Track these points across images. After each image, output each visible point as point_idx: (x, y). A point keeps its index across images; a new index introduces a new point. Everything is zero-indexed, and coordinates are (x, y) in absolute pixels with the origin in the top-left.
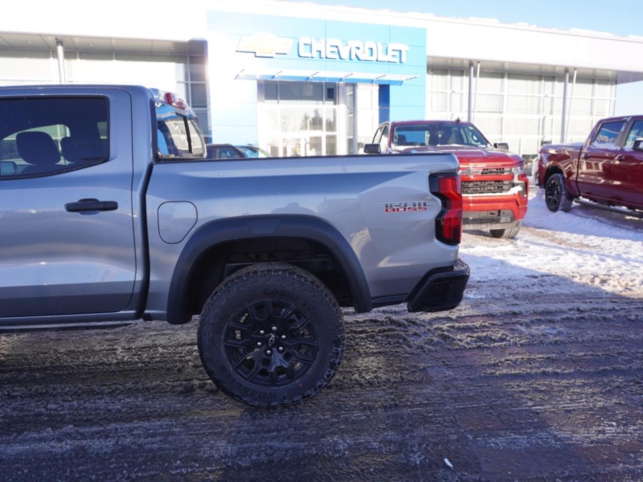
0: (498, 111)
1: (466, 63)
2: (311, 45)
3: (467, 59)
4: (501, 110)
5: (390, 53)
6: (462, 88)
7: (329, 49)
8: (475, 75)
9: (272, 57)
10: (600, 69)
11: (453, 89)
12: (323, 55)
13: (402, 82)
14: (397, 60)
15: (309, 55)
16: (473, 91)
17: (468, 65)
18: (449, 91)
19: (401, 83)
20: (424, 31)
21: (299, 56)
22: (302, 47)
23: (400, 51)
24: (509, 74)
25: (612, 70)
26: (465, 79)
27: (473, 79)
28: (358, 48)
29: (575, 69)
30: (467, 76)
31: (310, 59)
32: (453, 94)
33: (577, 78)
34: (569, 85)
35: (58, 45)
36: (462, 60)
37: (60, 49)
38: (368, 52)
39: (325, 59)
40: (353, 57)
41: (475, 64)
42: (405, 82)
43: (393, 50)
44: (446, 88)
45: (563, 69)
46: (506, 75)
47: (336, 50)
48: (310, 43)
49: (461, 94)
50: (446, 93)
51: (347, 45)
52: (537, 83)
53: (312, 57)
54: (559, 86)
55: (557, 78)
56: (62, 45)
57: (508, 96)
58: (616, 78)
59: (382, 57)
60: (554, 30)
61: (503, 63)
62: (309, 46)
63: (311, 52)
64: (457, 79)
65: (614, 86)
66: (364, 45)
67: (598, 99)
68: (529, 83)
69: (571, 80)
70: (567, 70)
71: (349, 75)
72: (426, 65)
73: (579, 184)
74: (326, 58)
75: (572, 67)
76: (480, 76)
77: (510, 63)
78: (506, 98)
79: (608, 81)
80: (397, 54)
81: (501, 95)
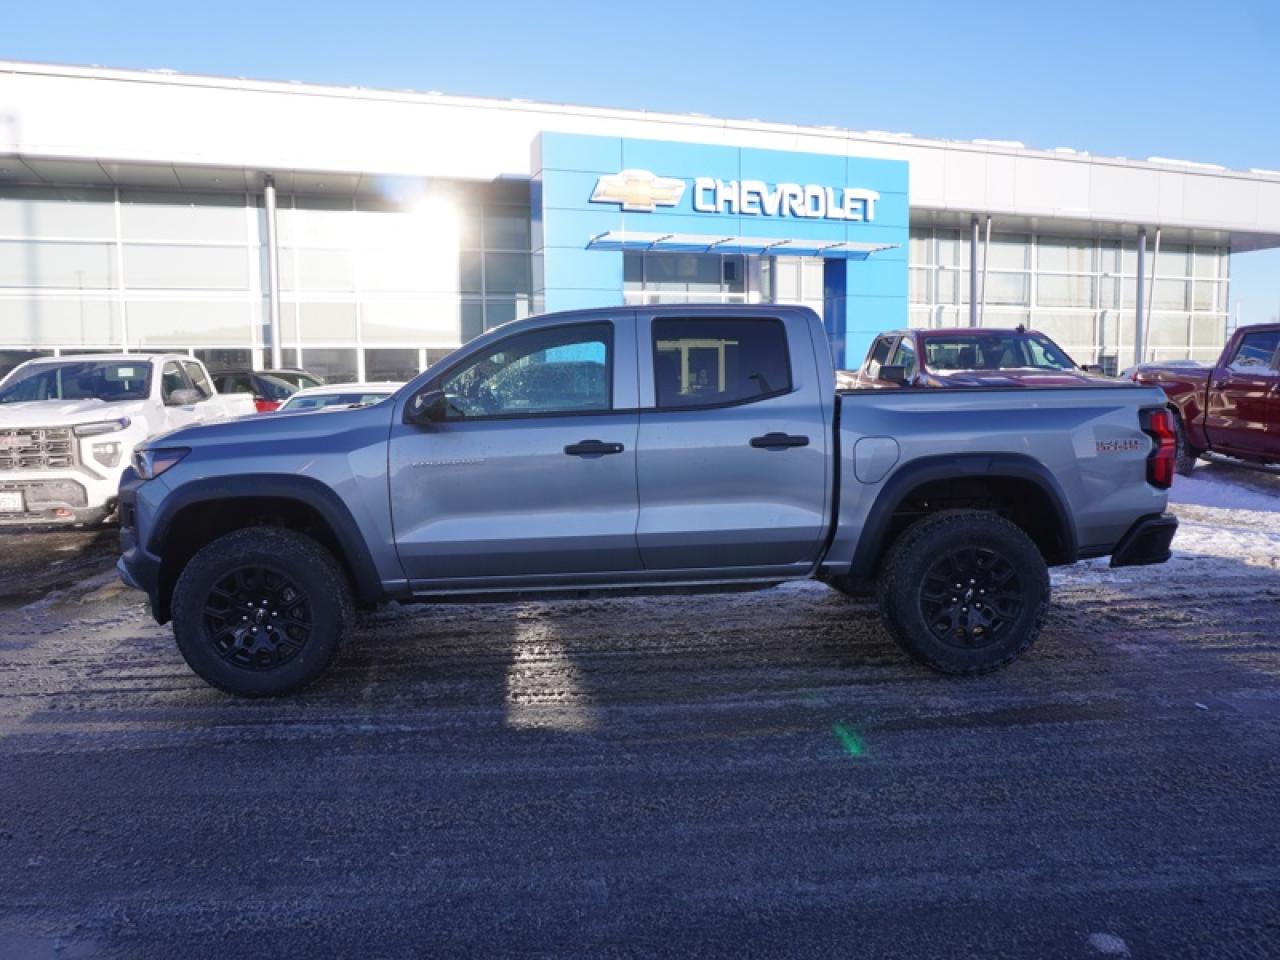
0: (1020, 301)
1: (965, 219)
2: (715, 191)
3: (965, 212)
4: (1026, 300)
5: (848, 204)
6: (956, 262)
7: (746, 198)
8: (982, 237)
9: (649, 212)
10: (1199, 229)
11: (941, 264)
12: (735, 208)
13: (868, 254)
14: (860, 217)
15: (712, 208)
16: (979, 267)
17: (968, 222)
18: (934, 267)
19: (864, 256)
20: (906, 164)
21: (695, 209)
22: (699, 194)
23: (865, 201)
24: (1039, 237)
25: (1221, 231)
26: (964, 247)
27: (980, 247)
28: (794, 197)
29: (1158, 228)
30: (965, 239)
31: (713, 214)
32: (941, 273)
33: (1161, 244)
34: (1148, 257)
35: (266, 186)
36: (956, 213)
37: (270, 192)
38: (809, 202)
39: (737, 215)
40: (786, 211)
41: (982, 219)
43: (853, 199)
44: (929, 262)
45: (1136, 228)
46: (1034, 239)
47: (756, 199)
48: (712, 186)
49: (956, 273)
50: (929, 271)
51: (775, 191)
52: (1088, 252)
53: (716, 212)
54: (1128, 257)
55: (1123, 245)
56: (273, 186)
57: (1038, 275)
58: (1229, 242)
59: (835, 212)
60: (1121, 160)
61: (1028, 218)
62: (711, 193)
63: (715, 203)
64: (947, 246)
65: (1225, 258)
66: (804, 191)
67: (1197, 281)
68: (1072, 252)
69: (1150, 246)
70: (1142, 230)
71: (780, 244)
72: (907, 225)
73: (1207, 430)
74: (741, 213)
75: (1151, 225)
76: (993, 240)
77: (1041, 218)
78: (1034, 278)
79: (1215, 248)
80: (859, 205)
81: (1024, 274)
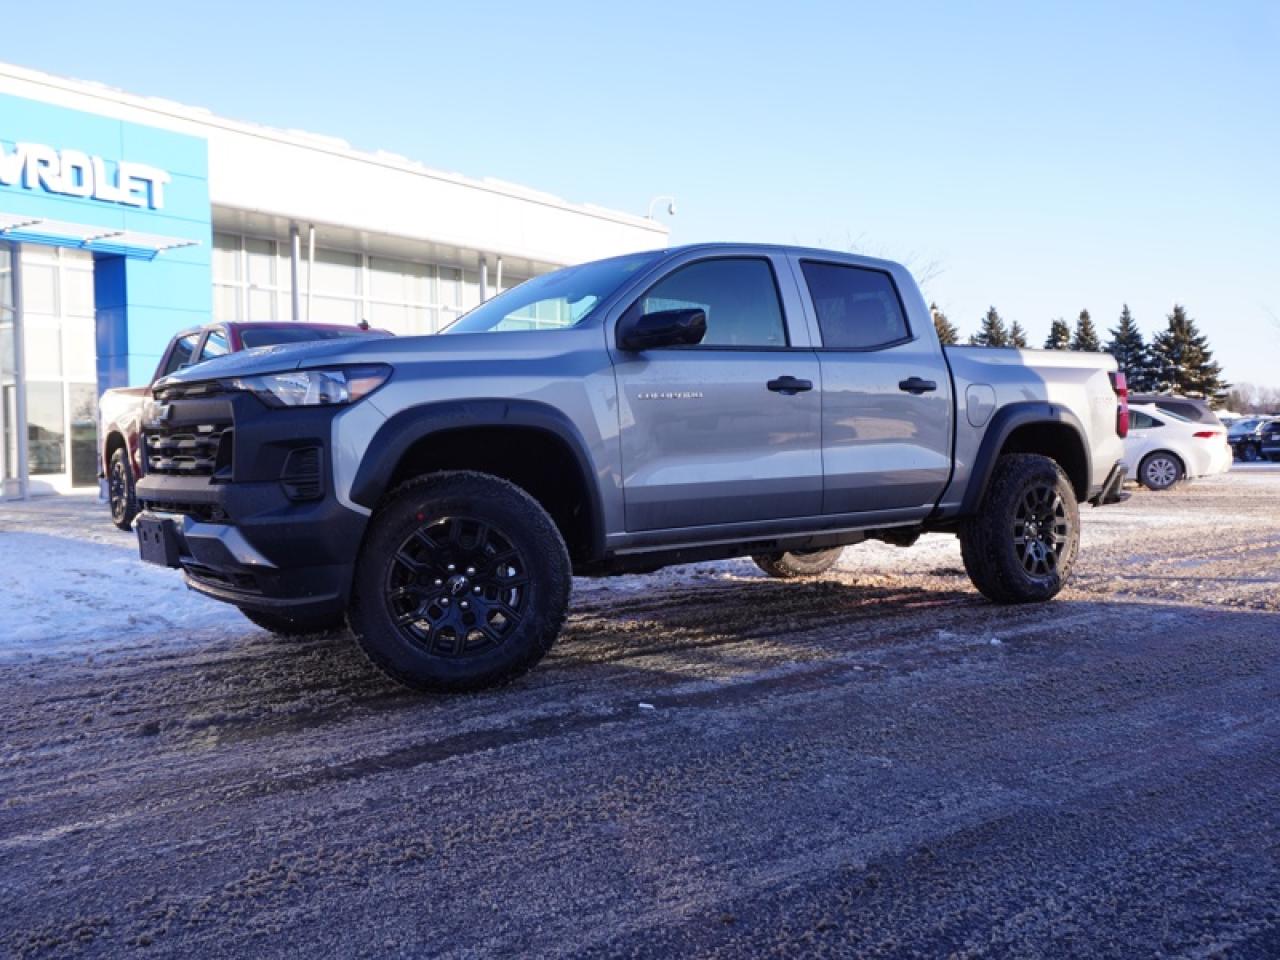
1: (282, 227)
5: (126, 184)
6: (275, 281)
8: (305, 256)
11: (253, 282)
13: (156, 252)
14: (143, 202)
16: (301, 289)
17: (284, 230)
18: (245, 285)
19: (150, 255)
20: (204, 142)
23: (149, 182)
24: (370, 258)
26: (282, 263)
27: (301, 265)
28: (45, 163)
29: (499, 258)
30: (284, 255)
32: (254, 291)
38: (70, 174)
40: (33, 182)
41: (303, 229)
42: (161, 252)
43: (132, 178)
44: (238, 277)
45: (475, 256)
46: (365, 260)
49: (273, 294)
50: (238, 289)
51: (15, 151)
52: (425, 282)
54: (469, 291)
55: (465, 275)
57: (371, 302)
59: (105, 191)
61: (357, 232)
64: (259, 263)
66: (60, 158)
68: (410, 281)
69: (492, 279)
70: (480, 258)
71: (25, 224)
75: (490, 253)
76: (318, 259)
77: (372, 233)
80: (142, 187)
81: (356, 301)
